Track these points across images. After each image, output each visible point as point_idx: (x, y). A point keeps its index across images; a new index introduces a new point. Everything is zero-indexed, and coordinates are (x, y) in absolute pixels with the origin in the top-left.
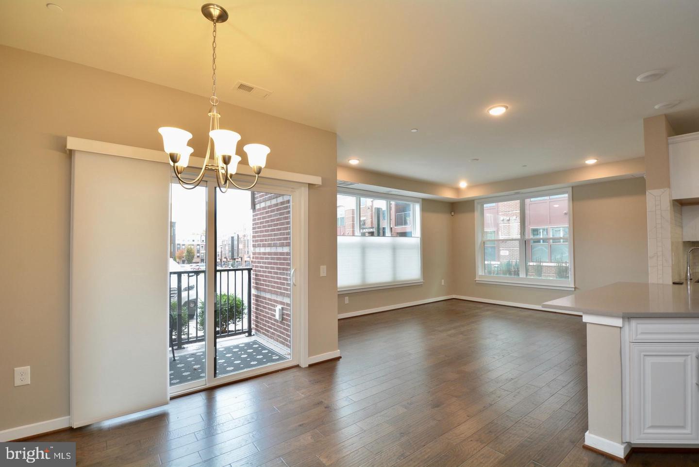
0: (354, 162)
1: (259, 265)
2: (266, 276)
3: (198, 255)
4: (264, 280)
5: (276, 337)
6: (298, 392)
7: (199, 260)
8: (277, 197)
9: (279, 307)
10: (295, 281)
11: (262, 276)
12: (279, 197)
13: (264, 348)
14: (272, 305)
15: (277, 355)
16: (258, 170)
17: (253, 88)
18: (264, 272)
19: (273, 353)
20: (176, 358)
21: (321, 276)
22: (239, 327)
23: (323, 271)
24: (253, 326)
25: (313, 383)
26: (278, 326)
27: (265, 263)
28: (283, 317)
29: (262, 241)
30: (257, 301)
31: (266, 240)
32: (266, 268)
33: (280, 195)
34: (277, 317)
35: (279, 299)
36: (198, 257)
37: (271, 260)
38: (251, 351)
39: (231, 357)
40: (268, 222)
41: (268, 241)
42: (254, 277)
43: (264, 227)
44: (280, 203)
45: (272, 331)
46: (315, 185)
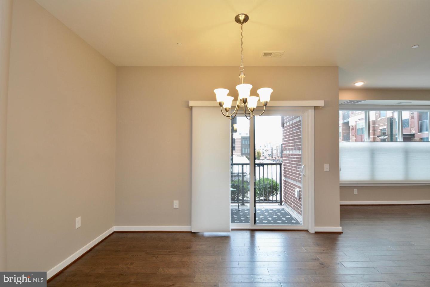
0: (359, 84)
1: (286, 162)
2: (290, 169)
3: (263, 155)
4: (289, 172)
5: (296, 209)
6: (303, 247)
7: (263, 158)
8: (296, 118)
9: (297, 189)
10: (305, 173)
11: (288, 169)
12: (297, 117)
13: (288, 214)
14: (293, 188)
15: (295, 220)
16: (265, 103)
17: (272, 53)
18: (289, 166)
19: (293, 218)
20: (240, 210)
21: (325, 171)
22: (274, 199)
23: (327, 167)
24: (283, 199)
25: (315, 245)
26: (297, 202)
27: (289, 160)
28: (300, 197)
29: (288, 146)
30: (285, 184)
31: (290, 146)
32: (290, 163)
33: (298, 117)
34: (296, 196)
35: (298, 184)
36: (263, 156)
37: (293, 159)
38: (280, 214)
39: (267, 215)
40: (291, 134)
41: (291, 147)
42: (284, 169)
43: (289, 137)
44: (298, 121)
45: (294, 204)
46: (319, 106)
